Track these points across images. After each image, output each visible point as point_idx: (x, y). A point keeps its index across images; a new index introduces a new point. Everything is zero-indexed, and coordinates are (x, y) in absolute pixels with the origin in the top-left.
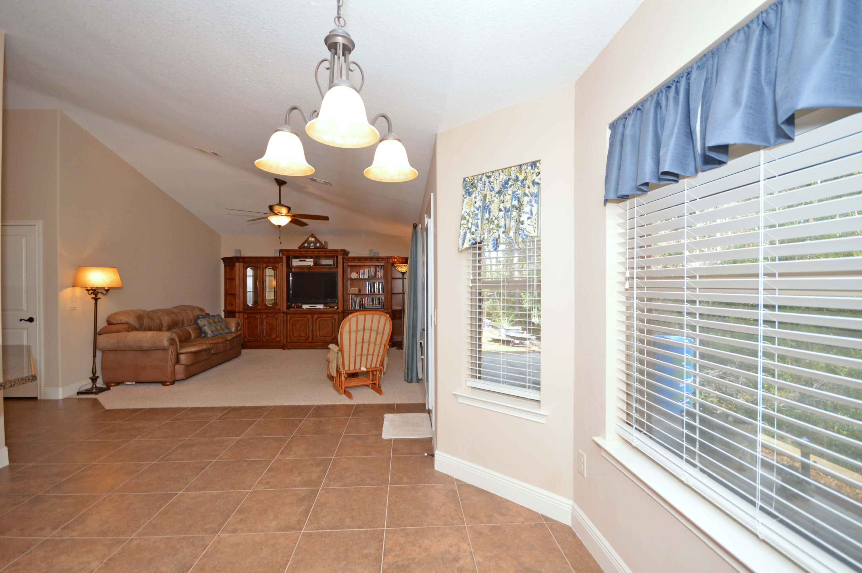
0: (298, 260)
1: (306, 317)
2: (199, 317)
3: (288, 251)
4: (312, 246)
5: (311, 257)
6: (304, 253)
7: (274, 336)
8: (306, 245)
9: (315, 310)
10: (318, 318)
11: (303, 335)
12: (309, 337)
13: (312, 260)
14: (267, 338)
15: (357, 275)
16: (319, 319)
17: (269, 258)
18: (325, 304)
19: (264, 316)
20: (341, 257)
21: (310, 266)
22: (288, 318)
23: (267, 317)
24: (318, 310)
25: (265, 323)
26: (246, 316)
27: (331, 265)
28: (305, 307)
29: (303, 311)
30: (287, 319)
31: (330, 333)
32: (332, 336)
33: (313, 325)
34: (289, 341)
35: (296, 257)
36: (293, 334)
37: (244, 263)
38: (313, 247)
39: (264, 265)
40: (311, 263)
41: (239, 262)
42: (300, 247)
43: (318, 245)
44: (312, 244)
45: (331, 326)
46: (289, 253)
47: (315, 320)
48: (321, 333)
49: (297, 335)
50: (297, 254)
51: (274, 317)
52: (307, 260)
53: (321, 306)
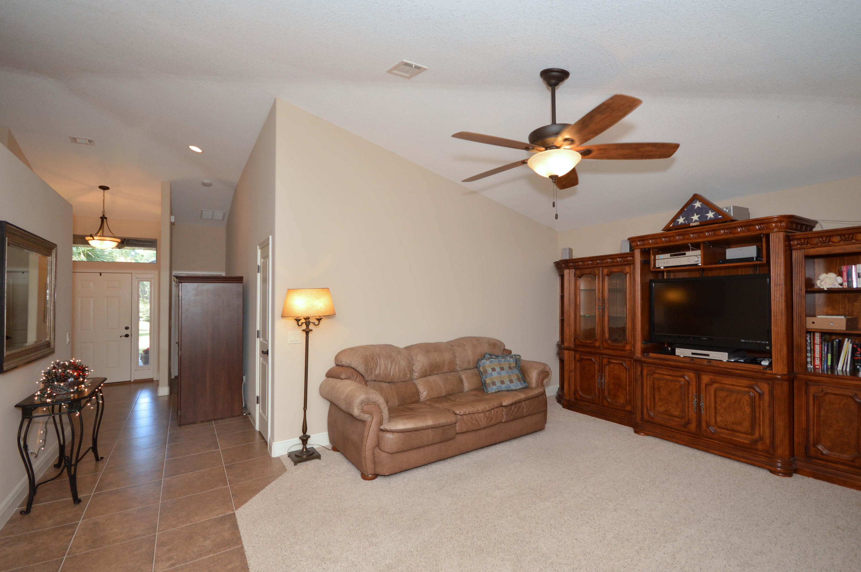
0: (668, 255)
1: (683, 377)
2: (484, 357)
3: (643, 239)
4: (696, 221)
5: (696, 246)
6: (677, 238)
7: (621, 400)
8: (681, 220)
9: (705, 363)
10: (713, 382)
11: (676, 413)
12: (688, 423)
13: (699, 252)
14: (609, 400)
15: (840, 280)
16: (716, 385)
17: (612, 257)
18: (732, 353)
19: (605, 361)
20: (781, 235)
21: (696, 265)
22: (645, 372)
23: (609, 363)
24: (714, 363)
25: (607, 374)
26: (578, 356)
27: (750, 259)
28: (681, 352)
29: (675, 361)
30: (642, 372)
31: (746, 425)
32: (752, 434)
33: (699, 398)
34: (646, 417)
35: (664, 250)
36: (654, 407)
37: (576, 269)
38: (698, 223)
39: (606, 271)
40: (696, 259)
41: (568, 268)
42: (667, 229)
43: (710, 215)
44: (695, 217)
45: (748, 410)
46: (646, 242)
47: (703, 386)
48: (719, 419)
49: (662, 409)
50: (664, 242)
51: (622, 364)
52: (688, 253)
53: (723, 356)
